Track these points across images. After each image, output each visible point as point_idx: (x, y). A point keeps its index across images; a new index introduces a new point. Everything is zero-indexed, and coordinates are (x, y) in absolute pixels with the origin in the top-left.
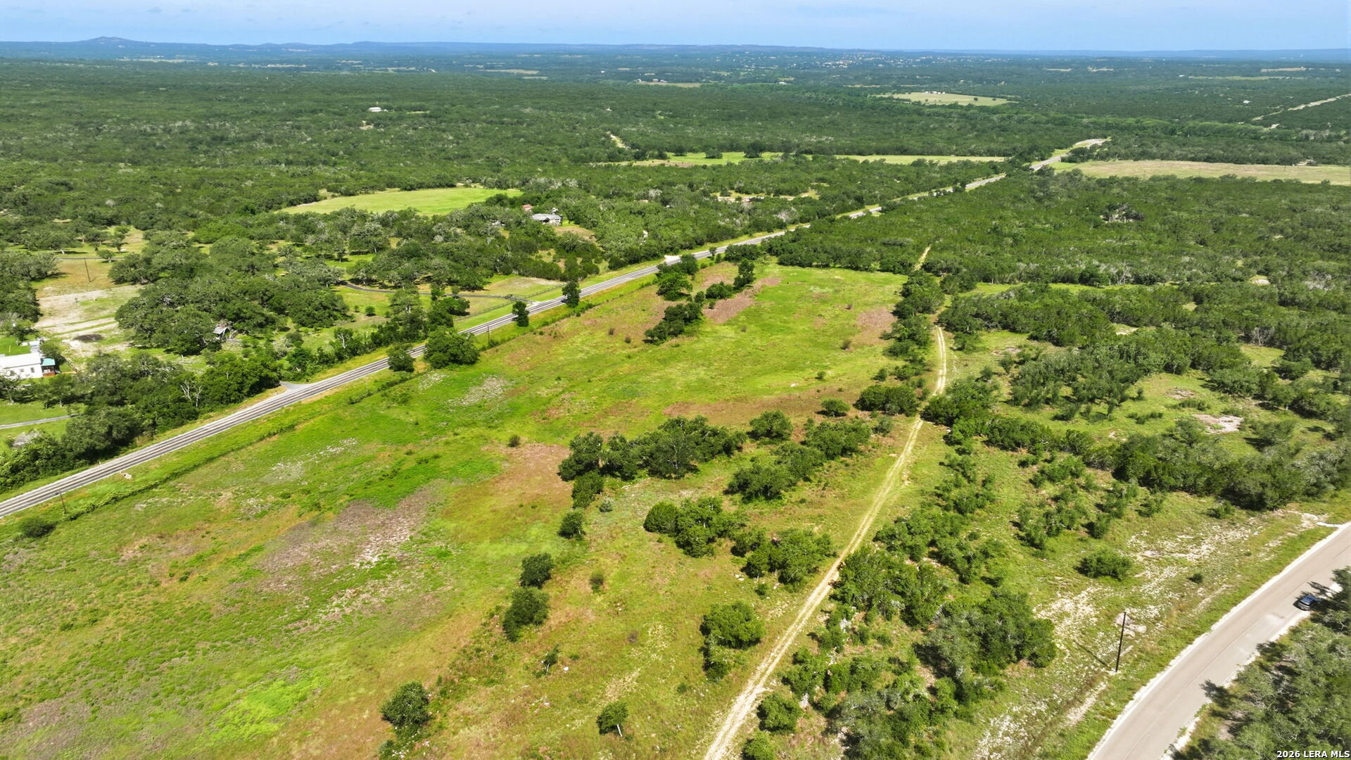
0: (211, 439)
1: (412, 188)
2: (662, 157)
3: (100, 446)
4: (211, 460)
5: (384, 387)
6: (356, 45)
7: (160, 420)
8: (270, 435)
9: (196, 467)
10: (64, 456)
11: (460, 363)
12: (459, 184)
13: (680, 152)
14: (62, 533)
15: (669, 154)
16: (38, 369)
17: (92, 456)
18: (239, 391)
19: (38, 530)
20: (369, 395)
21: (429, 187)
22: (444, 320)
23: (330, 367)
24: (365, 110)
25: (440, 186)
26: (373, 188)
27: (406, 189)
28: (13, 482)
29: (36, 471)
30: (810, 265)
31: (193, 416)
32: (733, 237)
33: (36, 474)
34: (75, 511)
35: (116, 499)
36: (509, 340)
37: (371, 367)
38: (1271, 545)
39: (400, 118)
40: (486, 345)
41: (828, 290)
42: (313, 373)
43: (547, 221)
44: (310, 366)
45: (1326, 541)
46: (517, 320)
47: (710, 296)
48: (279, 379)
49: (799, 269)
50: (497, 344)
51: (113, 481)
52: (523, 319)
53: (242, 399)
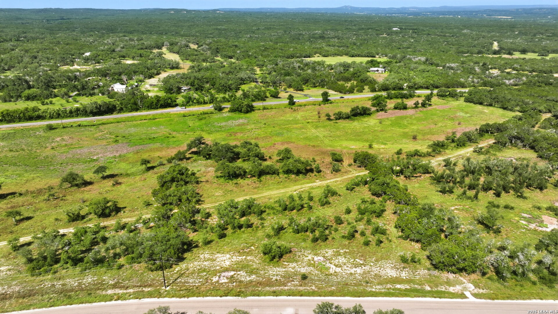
1: (353, 57)
2: (510, 54)
4: (118, 122)
5: (201, 114)
7: (124, 109)
8: (145, 120)
9: (112, 123)
10: (86, 112)
11: (241, 111)
12: (377, 56)
13: (524, 52)
15: (514, 53)
16: (124, 90)
17: (94, 114)
19: (51, 128)
20: (193, 115)
21: (362, 56)
24: (390, 29)
26: (338, 55)
32: (463, 87)
33: (77, 115)
34: (65, 126)
35: (79, 126)
36: (275, 108)
37: (209, 107)
38: (398, 286)
39: (400, 33)
40: (261, 108)
41: (468, 115)
42: (190, 106)
43: (377, 71)
44: (191, 103)
45: (438, 300)
46: (289, 102)
47: (395, 108)
48: (176, 105)
49: (472, 105)
50: (268, 109)
51: (89, 121)
52: (292, 103)
53: (157, 108)
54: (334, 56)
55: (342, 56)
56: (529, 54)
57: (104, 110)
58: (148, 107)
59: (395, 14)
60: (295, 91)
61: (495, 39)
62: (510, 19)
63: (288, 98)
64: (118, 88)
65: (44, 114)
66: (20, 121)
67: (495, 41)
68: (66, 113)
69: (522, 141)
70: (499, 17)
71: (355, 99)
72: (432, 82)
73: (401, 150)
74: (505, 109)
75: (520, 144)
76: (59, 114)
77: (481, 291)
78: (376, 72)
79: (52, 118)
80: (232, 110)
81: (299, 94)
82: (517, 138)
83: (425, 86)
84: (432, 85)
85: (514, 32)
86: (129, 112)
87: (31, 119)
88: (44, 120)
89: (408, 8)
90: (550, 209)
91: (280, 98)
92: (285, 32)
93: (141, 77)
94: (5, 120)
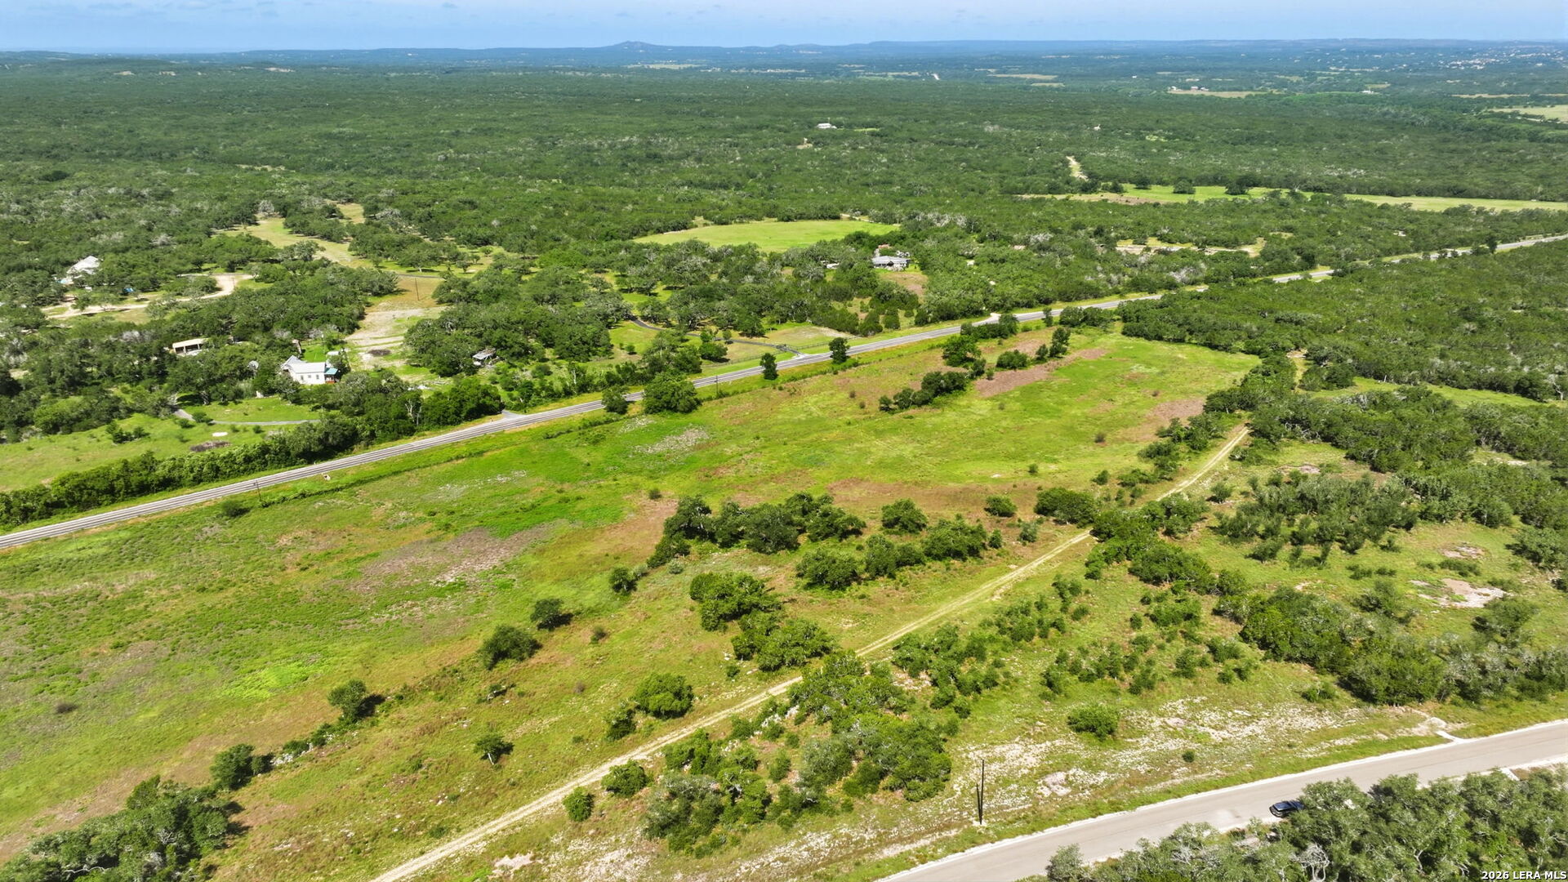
0: (408, 455)
1: (789, 219)
2: (1116, 189)
3: (316, 448)
4: (396, 473)
5: (586, 426)
6: (871, 45)
7: (379, 433)
8: (458, 458)
9: (380, 477)
10: (288, 453)
11: (675, 410)
12: (844, 216)
13: (1143, 184)
14: (253, 516)
15: (1126, 186)
16: (322, 376)
17: (310, 457)
18: (457, 414)
19: (235, 511)
20: (569, 432)
21: (809, 218)
22: (690, 366)
23: (555, 401)
24: (812, 125)
25: (823, 218)
26: (751, 217)
27: (783, 220)
28: (245, 470)
29: (265, 463)
30: (1160, 338)
31: (410, 432)
32: (1096, 297)
33: (264, 466)
34: (268, 500)
35: (303, 495)
36: (743, 392)
37: (590, 405)
38: (1339, 742)
39: (845, 137)
40: (714, 396)
41: (1154, 370)
42: (535, 405)
43: (891, 264)
44: (534, 398)
45: (1413, 752)
46: (765, 372)
47: (1000, 365)
48: (502, 407)
49: (1142, 341)
50: (727, 395)
51: (314, 480)
52: (770, 373)
53: (460, 422)
54: (742, 222)
55: (759, 219)
56: (1155, 188)
58: (438, 421)
60: (745, 338)
61: (1067, 149)
62: (1048, 82)
63: (761, 364)
64: (308, 372)
65: (176, 474)
66: (113, 501)
67: (1069, 155)
68: (234, 462)
69: (1306, 427)
70: (1029, 76)
71: (902, 348)
72: (1036, 291)
73: (1105, 472)
74: (1213, 347)
75: (1304, 434)
76: (218, 469)
77: (1459, 726)
78: (889, 268)
79: (200, 481)
80: (651, 410)
81: (760, 344)
82: (1295, 421)
83: (1025, 301)
84: (1038, 297)
85: (1092, 126)
86: (393, 440)
87: (144, 490)
88: (179, 491)
89: (798, 48)
91: (726, 360)
92: (541, 140)
93: (332, 330)
94: (72, 504)
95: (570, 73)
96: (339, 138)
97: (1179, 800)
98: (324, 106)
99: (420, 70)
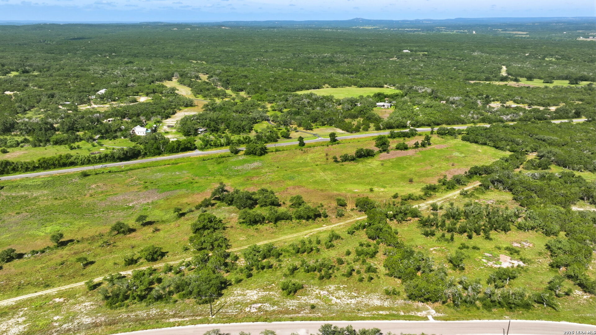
0: (153, 162)
1: (361, 87)
2: (516, 80)
3: (122, 156)
4: (144, 168)
5: (219, 157)
7: (148, 154)
8: (168, 164)
9: (139, 168)
10: (114, 157)
11: (255, 154)
12: (385, 86)
13: (530, 78)
14: (90, 177)
16: (145, 133)
17: (121, 159)
18: (177, 149)
19: (85, 175)
20: (212, 159)
21: (370, 87)
22: (272, 139)
23: (215, 148)
24: (400, 50)
25: (376, 87)
26: (347, 85)
27: (358, 87)
28: (99, 162)
29: (106, 160)
30: (476, 142)
31: (159, 154)
33: (106, 161)
34: (97, 172)
35: (110, 172)
36: (287, 150)
37: (226, 150)
38: (381, 312)
39: (411, 55)
40: (274, 150)
41: (463, 155)
42: (208, 149)
43: (384, 106)
44: (208, 146)
45: (408, 321)
46: (299, 143)
47: (397, 148)
48: (195, 148)
49: (468, 143)
50: (280, 151)
51: (117, 167)
52: (302, 144)
53: (178, 152)
54: (342, 87)
55: (350, 86)
56: (535, 80)
57: (130, 155)
58: (170, 151)
59: (408, 28)
60: (305, 130)
61: (504, 63)
62: (524, 35)
63: (298, 140)
64: (140, 131)
65: (76, 161)
66: (55, 168)
67: (504, 65)
68: (95, 159)
69: (503, 184)
70: (514, 33)
71: (361, 138)
72: (433, 119)
73: (397, 194)
74: (497, 148)
75: (501, 187)
76: (90, 161)
77: (440, 315)
78: (382, 107)
79: (83, 164)
80: (248, 153)
81: (308, 133)
82: (499, 181)
83: (427, 123)
84: (433, 122)
85: (525, 53)
86: (152, 156)
87: (64, 165)
88: (76, 166)
89: (422, 21)
90: (507, 249)
91: (291, 138)
92: (294, 54)
93: (159, 118)
94: (42, 167)
95: (327, 30)
96: (226, 52)
97: (292, 322)
98: (230, 41)
99: (274, 28)
